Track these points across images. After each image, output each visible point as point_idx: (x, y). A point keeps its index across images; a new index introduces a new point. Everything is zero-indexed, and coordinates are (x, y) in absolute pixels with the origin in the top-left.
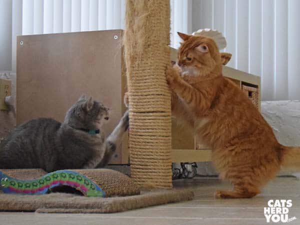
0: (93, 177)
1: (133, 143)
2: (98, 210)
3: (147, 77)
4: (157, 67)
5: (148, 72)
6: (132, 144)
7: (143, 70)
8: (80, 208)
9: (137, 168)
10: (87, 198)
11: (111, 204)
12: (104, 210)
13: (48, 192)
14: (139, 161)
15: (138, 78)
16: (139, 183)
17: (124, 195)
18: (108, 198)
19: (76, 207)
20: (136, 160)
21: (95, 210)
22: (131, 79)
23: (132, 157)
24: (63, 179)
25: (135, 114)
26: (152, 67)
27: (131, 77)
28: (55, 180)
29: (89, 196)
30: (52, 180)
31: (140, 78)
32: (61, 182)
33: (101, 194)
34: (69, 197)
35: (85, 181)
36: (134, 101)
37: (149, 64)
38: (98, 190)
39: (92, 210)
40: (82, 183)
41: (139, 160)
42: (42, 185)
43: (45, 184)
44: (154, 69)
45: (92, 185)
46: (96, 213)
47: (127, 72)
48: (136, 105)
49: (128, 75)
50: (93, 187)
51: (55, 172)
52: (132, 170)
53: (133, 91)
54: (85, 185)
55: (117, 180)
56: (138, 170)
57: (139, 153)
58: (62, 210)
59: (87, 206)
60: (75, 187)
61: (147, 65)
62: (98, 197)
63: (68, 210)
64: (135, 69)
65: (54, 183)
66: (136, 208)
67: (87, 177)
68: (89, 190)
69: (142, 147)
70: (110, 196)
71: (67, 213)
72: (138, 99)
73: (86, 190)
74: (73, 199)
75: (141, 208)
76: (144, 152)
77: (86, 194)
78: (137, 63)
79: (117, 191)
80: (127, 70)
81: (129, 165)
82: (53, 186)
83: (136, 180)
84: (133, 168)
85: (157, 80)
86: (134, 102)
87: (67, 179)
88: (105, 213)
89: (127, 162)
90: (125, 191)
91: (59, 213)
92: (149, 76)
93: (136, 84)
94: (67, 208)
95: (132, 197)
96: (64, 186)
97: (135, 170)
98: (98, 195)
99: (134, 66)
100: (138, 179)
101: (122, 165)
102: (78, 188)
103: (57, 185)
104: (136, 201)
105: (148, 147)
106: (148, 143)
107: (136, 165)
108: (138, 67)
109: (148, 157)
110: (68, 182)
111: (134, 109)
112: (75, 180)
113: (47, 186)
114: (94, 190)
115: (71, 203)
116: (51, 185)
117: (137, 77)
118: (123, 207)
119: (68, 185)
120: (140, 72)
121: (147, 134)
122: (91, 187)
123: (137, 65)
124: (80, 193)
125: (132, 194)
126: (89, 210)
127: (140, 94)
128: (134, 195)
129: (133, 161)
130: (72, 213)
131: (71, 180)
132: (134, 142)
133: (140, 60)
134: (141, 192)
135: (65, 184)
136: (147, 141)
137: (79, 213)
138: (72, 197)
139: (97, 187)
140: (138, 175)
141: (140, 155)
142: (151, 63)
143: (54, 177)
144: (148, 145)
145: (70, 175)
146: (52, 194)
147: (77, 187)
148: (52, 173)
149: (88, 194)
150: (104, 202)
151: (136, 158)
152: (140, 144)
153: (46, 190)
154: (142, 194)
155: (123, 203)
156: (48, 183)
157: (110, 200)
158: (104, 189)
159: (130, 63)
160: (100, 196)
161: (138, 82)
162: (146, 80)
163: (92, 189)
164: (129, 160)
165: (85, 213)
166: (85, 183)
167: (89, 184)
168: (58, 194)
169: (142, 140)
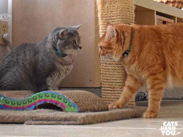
0: (71, 97)
2: (74, 122)
3: (115, 17)
4: (123, 9)
5: (115, 14)
6: (103, 71)
7: (111, 12)
8: (59, 121)
9: (107, 90)
10: (66, 113)
11: (84, 118)
12: (78, 123)
13: (35, 108)
16: (108, 102)
17: (95, 111)
18: (82, 113)
19: (56, 120)
20: (106, 83)
21: (71, 122)
22: (102, 19)
23: (103, 81)
24: (46, 98)
26: (119, 10)
27: (102, 17)
28: (41, 99)
29: (67, 112)
30: (38, 99)
31: (109, 18)
32: (45, 100)
33: (77, 110)
34: (52, 112)
35: (64, 99)
37: (116, 7)
38: (74, 107)
39: (69, 123)
40: (61, 101)
41: (108, 83)
42: (30, 103)
43: (33, 102)
45: (69, 102)
46: (72, 124)
47: (99, 13)
49: (99, 16)
51: (40, 93)
52: (102, 91)
53: (103, 28)
54: (64, 103)
55: (90, 99)
56: (108, 92)
57: (108, 78)
58: (46, 122)
59: (65, 119)
60: (56, 105)
61: (114, 8)
62: (74, 113)
63: (50, 122)
64: (105, 10)
65: (40, 101)
66: (105, 121)
67: (65, 96)
70: (84, 112)
71: (49, 124)
73: (64, 107)
74: (54, 113)
75: (109, 121)
78: (106, 6)
79: (90, 107)
80: (99, 12)
81: (100, 88)
82: (39, 104)
83: (105, 99)
84: (104, 90)
85: (123, 19)
87: (50, 98)
88: (79, 124)
89: (99, 86)
90: (96, 108)
91: (43, 124)
92: (116, 16)
94: (49, 120)
95: (101, 113)
96: (48, 104)
97: (105, 91)
98: (75, 110)
99: (104, 8)
100: (108, 99)
101: (96, 88)
103: (42, 103)
104: (104, 115)
105: (115, 73)
106: (115, 70)
107: (107, 88)
108: (107, 9)
109: (115, 81)
110: (51, 100)
112: (56, 99)
113: (34, 104)
115: (53, 117)
116: (37, 103)
117: (107, 17)
118: (95, 120)
119: (51, 103)
120: (109, 13)
122: (69, 105)
124: (60, 109)
125: (102, 111)
126: (66, 122)
129: (103, 84)
130: (53, 124)
131: (53, 99)
132: (104, 69)
133: (109, 3)
135: (49, 102)
136: (115, 68)
137: (58, 124)
138: (53, 112)
139: (73, 104)
140: (107, 95)
141: (109, 80)
142: (118, 6)
143: (40, 97)
145: (52, 95)
146: (38, 110)
147: (57, 104)
148: (38, 93)
149: (66, 110)
150: (78, 116)
151: (106, 82)
152: (109, 71)
153: (34, 107)
154: (110, 110)
155: (94, 117)
156: (35, 101)
157: (83, 115)
158: (79, 106)
159: (101, 6)
161: (107, 21)
162: (113, 19)
163: (69, 106)
164: (101, 84)
165: (63, 124)
166: (64, 101)
167: (67, 102)
168: (43, 110)
169: (111, 68)
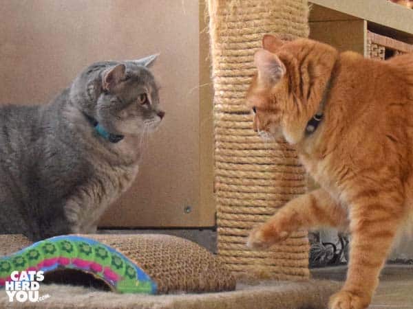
0: (133, 251)
1: (223, 179)
4: (276, 14)
5: (256, 26)
6: (221, 182)
7: (245, 20)
9: (232, 235)
10: (117, 296)
14: (237, 220)
15: (234, 38)
16: (235, 266)
17: (198, 290)
18: (163, 296)
20: (229, 216)
22: (219, 40)
23: (220, 210)
24: (65, 255)
25: (228, 116)
26: (266, 15)
27: (220, 36)
28: (49, 256)
29: (121, 293)
30: (42, 257)
31: (239, 38)
32: (61, 261)
34: (79, 293)
35: (113, 258)
36: (225, 87)
37: (259, 7)
38: (142, 277)
40: (107, 263)
41: (236, 216)
43: (27, 266)
44: (268, 18)
45: (128, 267)
47: (210, 25)
48: (231, 97)
49: (212, 32)
50: (131, 273)
51: (48, 240)
52: (219, 237)
53: (223, 65)
55: (185, 258)
56: (234, 239)
57: (236, 201)
60: (91, 273)
61: (253, 9)
62: (141, 295)
64: (227, 17)
67: (117, 249)
68: (122, 279)
69: (244, 188)
70: (167, 293)
72: (234, 84)
73: (115, 279)
74: (87, 296)
76: (247, 199)
77: (115, 287)
78: (231, 5)
79: (183, 281)
80: (211, 20)
81: (214, 229)
83: (228, 259)
84: (223, 234)
86: (225, 91)
87: (75, 254)
89: (211, 225)
90: (202, 283)
93: (229, 52)
95: (216, 296)
96: (69, 270)
97: (227, 238)
98: (142, 289)
99: (225, 11)
100: (234, 259)
101: (201, 229)
102: (100, 275)
103: (54, 267)
104: (224, 303)
105: (253, 188)
106: (255, 179)
108: (234, 14)
109: (255, 210)
110: (76, 262)
111: (226, 106)
112: (92, 258)
114: (134, 279)
115: (82, 305)
116: (40, 268)
117: (233, 35)
119: (77, 268)
120: (239, 23)
121: (254, 160)
122: (127, 273)
123: (231, 10)
124: (102, 286)
125: (217, 290)
127: (238, 72)
128: (221, 291)
129: (222, 219)
131: (84, 257)
132: (225, 176)
134: (238, 286)
135: (71, 266)
136: (254, 175)
138: (84, 293)
139: (139, 271)
140: (232, 249)
141: (237, 205)
142: (263, 5)
143: (47, 252)
144: (253, 185)
145: (81, 246)
147: (95, 272)
148: (43, 242)
149: (120, 287)
150: (152, 304)
151: (230, 213)
152: (238, 181)
154: (239, 290)
157: (167, 300)
158: (154, 276)
159: (216, 4)
160: (145, 292)
161: (232, 45)
162: (251, 41)
163: (128, 277)
164: (216, 218)
166: (113, 263)
167: (121, 266)
168: (54, 286)
169: (243, 173)
